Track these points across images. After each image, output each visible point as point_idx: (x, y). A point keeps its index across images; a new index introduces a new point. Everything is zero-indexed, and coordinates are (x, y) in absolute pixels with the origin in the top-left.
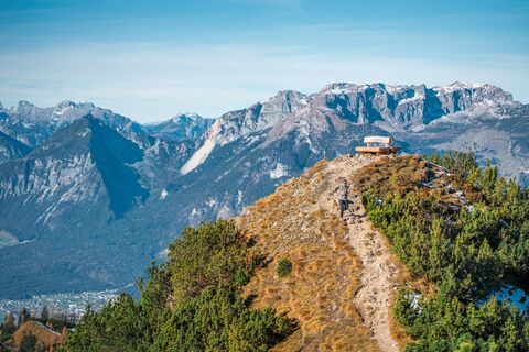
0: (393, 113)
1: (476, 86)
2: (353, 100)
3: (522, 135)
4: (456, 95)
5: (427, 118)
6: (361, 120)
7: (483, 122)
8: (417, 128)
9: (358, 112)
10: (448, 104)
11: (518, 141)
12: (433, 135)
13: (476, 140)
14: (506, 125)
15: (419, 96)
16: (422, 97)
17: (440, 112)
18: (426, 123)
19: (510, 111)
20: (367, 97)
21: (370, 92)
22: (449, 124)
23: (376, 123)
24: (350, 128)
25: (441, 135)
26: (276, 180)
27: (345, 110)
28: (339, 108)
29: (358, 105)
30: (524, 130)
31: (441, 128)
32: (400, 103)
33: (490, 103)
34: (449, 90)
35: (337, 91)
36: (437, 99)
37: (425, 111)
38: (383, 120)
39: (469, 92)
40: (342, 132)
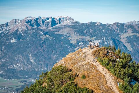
0: (43, 24)
1: (64, 17)
2: (33, 21)
3: (77, 29)
4: (60, 19)
5: (52, 25)
6: (35, 26)
7: (67, 26)
8: (50, 28)
9: (34, 24)
10: (58, 22)
11: (76, 31)
12: (54, 30)
13: (65, 31)
14: (73, 27)
15: (50, 20)
16: (51, 20)
17: (56, 24)
18: (52, 27)
19: (74, 23)
20: (37, 20)
21: (37, 19)
22: (58, 27)
23: (39, 27)
24: (32, 29)
25: (56, 30)
26: (13, 43)
27: (31, 24)
28: (29, 23)
29: (34, 23)
30: (77, 28)
31: (56, 28)
32: (45, 22)
33: (68, 21)
34: (58, 18)
35: (28, 19)
36: (55, 20)
37: (52, 24)
38: (41, 26)
39: (63, 18)
40: (30, 30)
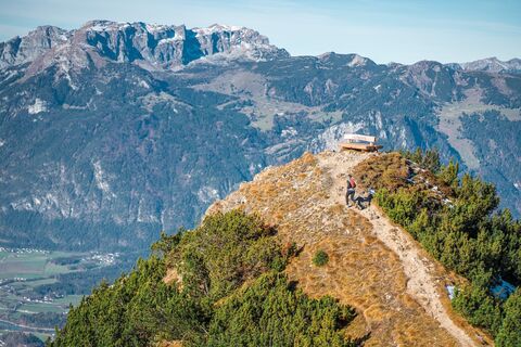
0: (153, 53)
1: (234, 29)
2: (113, 37)
3: (276, 78)
4: (215, 37)
5: (186, 58)
6: (121, 58)
7: (240, 64)
8: (177, 68)
9: (118, 50)
10: (207, 45)
11: (273, 84)
12: (191, 75)
13: (233, 82)
14: (262, 68)
15: (179, 37)
16: (182, 37)
17: (199, 53)
18: (185, 63)
19: (266, 54)
20: (128, 36)
21: (131, 30)
22: (208, 65)
23: (136, 62)
24: (110, 66)
25: (199, 76)
26: (35, 116)
27: (105, 47)
28: (100, 45)
29: (119, 43)
30: (279, 73)
31: (199, 69)
32: (160, 43)
33: (247, 46)
34: (209, 32)
35: (98, 28)
36: (196, 40)
37: (183, 52)
38: (142, 58)
39: (227, 34)
40: (102, 70)
